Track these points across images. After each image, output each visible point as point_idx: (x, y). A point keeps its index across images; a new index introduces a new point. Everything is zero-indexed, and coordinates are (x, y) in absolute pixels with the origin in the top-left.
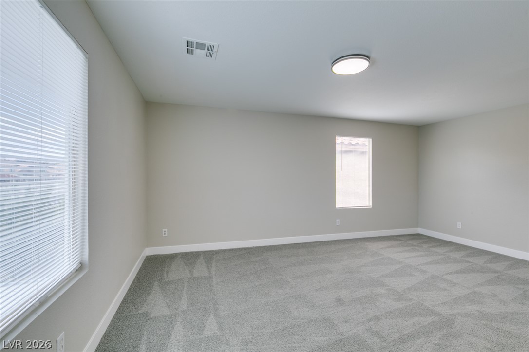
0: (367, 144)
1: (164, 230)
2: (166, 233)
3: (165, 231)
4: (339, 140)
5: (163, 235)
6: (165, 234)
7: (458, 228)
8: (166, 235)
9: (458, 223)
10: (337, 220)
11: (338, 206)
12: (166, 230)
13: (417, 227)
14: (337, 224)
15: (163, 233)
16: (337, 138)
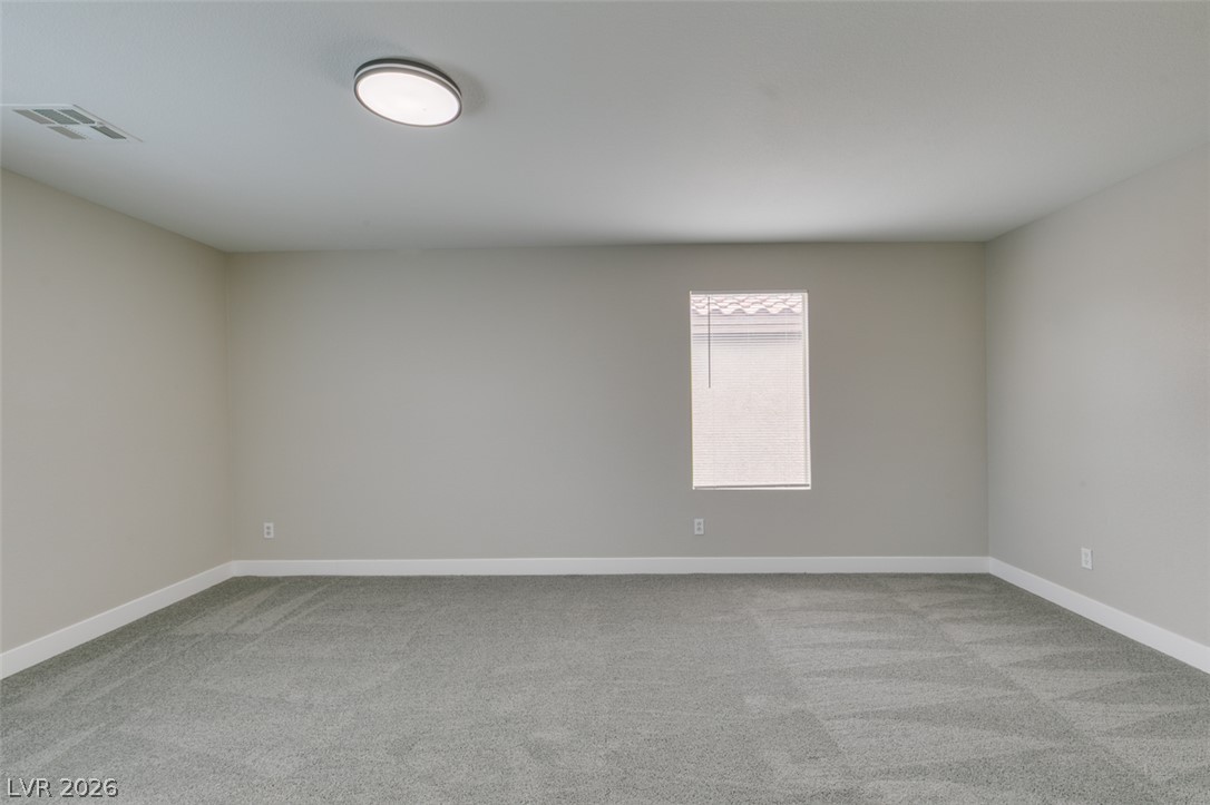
0: (797, 310)
1: (266, 525)
2: (272, 531)
3: (268, 528)
4: (700, 303)
5: (266, 536)
6: (268, 533)
7: (1084, 565)
8: (272, 536)
9: (1083, 549)
10: (697, 521)
11: (697, 482)
12: (271, 525)
13: (985, 552)
14: (697, 532)
15: (266, 530)
16: (694, 298)
